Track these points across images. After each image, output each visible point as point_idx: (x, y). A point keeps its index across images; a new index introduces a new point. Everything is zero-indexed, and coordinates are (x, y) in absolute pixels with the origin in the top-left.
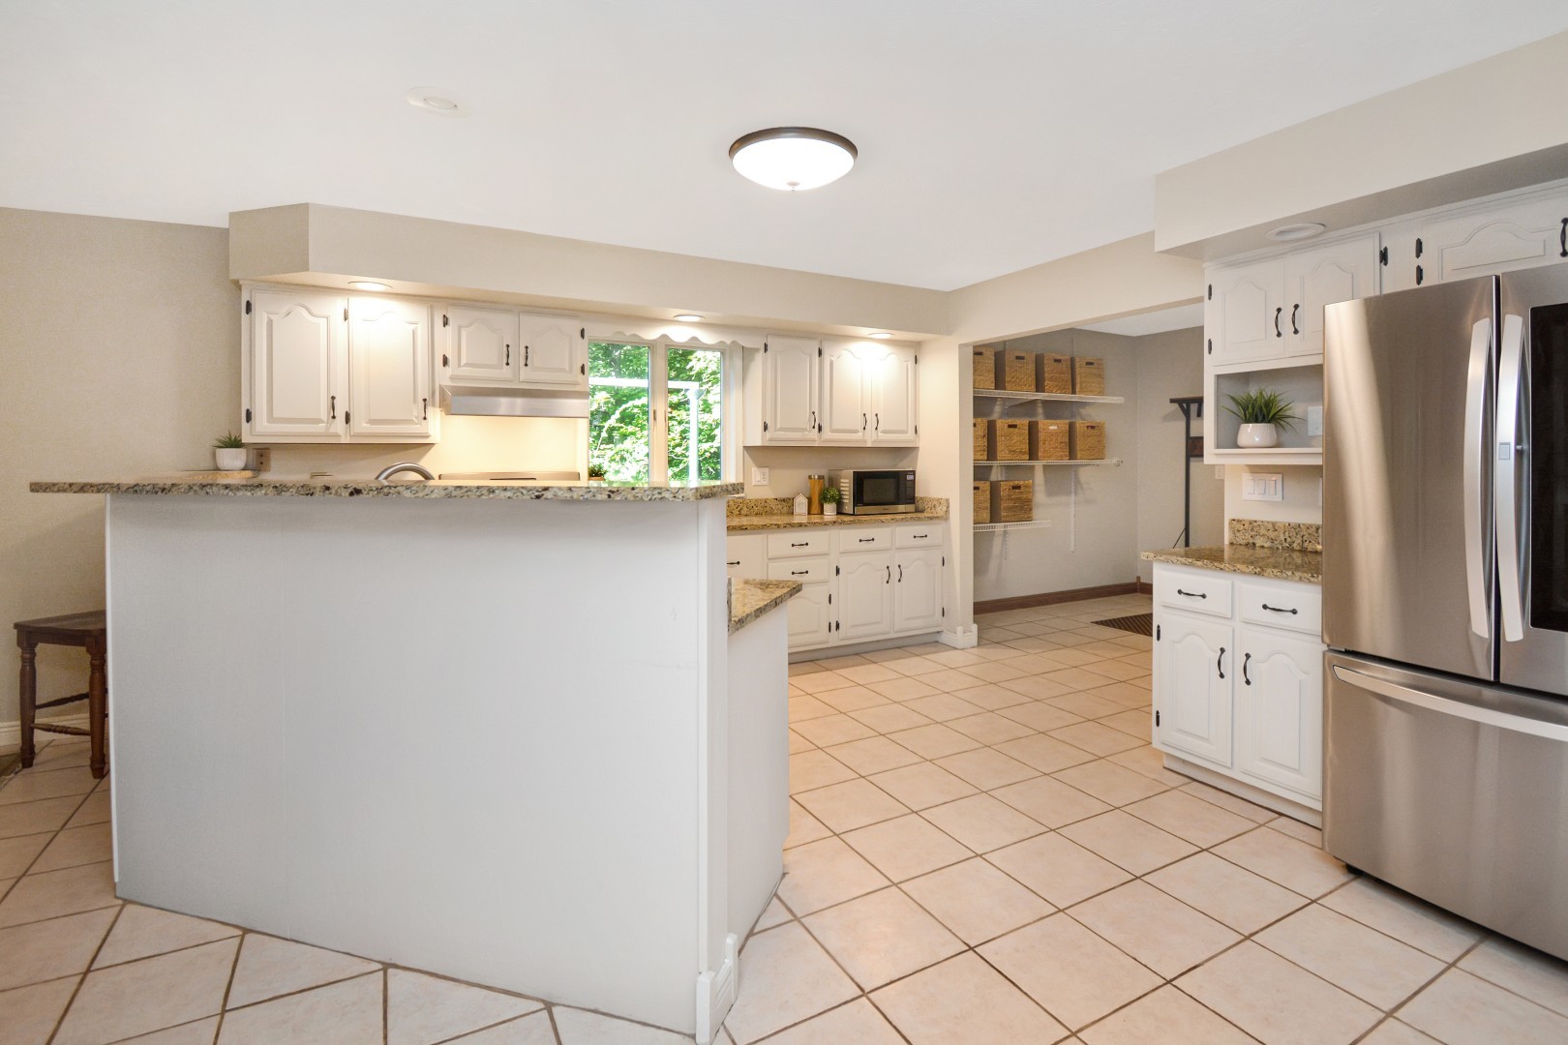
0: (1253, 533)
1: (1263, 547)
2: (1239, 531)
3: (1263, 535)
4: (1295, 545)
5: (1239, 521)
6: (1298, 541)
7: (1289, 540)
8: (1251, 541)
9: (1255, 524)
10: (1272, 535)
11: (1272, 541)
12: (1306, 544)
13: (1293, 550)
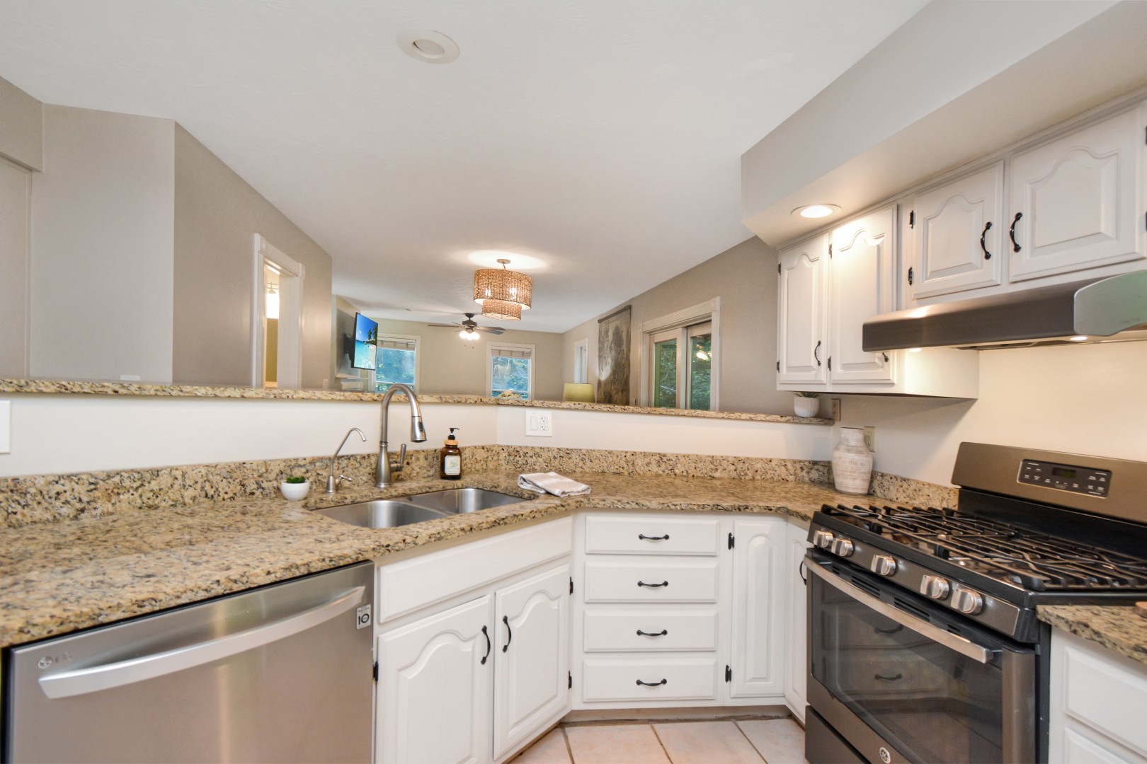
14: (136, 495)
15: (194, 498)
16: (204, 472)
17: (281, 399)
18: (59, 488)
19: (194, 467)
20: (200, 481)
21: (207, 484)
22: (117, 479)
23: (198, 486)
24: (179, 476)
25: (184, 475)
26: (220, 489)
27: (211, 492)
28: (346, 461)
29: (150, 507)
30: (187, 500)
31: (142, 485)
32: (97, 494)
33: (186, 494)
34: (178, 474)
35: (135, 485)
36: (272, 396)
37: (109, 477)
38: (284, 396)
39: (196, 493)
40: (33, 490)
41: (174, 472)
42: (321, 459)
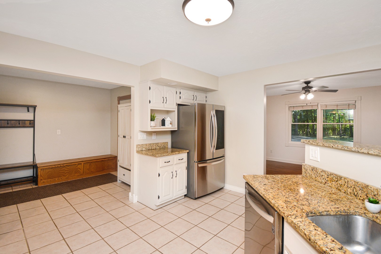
0: (142, 147)
1: (144, 150)
2: (139, 147)
3: (144, 147)
4: (150, 148)
5: (139, 145)
6: (151, 147)
7: (149, 147)
8: (142, 149)
9: (143, 145)
10: (146, 147)
11: (146, 148)
12: (152, 148)
13: (150, 150)
14: (336, 184)
15: (350, 193)
16: (354, 184)
18: (322, 174)
19: (351, 180)
20: (353, 187)
21: (355, 189)
22: (332, 176)
23: (352, 188)
24: (347, 181)
25: (348, 182)
26: (359, 194)
27: (356, 193)
29: (339, 190)
30: (348, 193)
31: (337, 181)
32: (329, 179)
33: (348, 190)
34: (346, 181)
35: (336, 180)
37: (331, 175)
39: (351, 191)
40: (319, 173)
41: (345, 180)
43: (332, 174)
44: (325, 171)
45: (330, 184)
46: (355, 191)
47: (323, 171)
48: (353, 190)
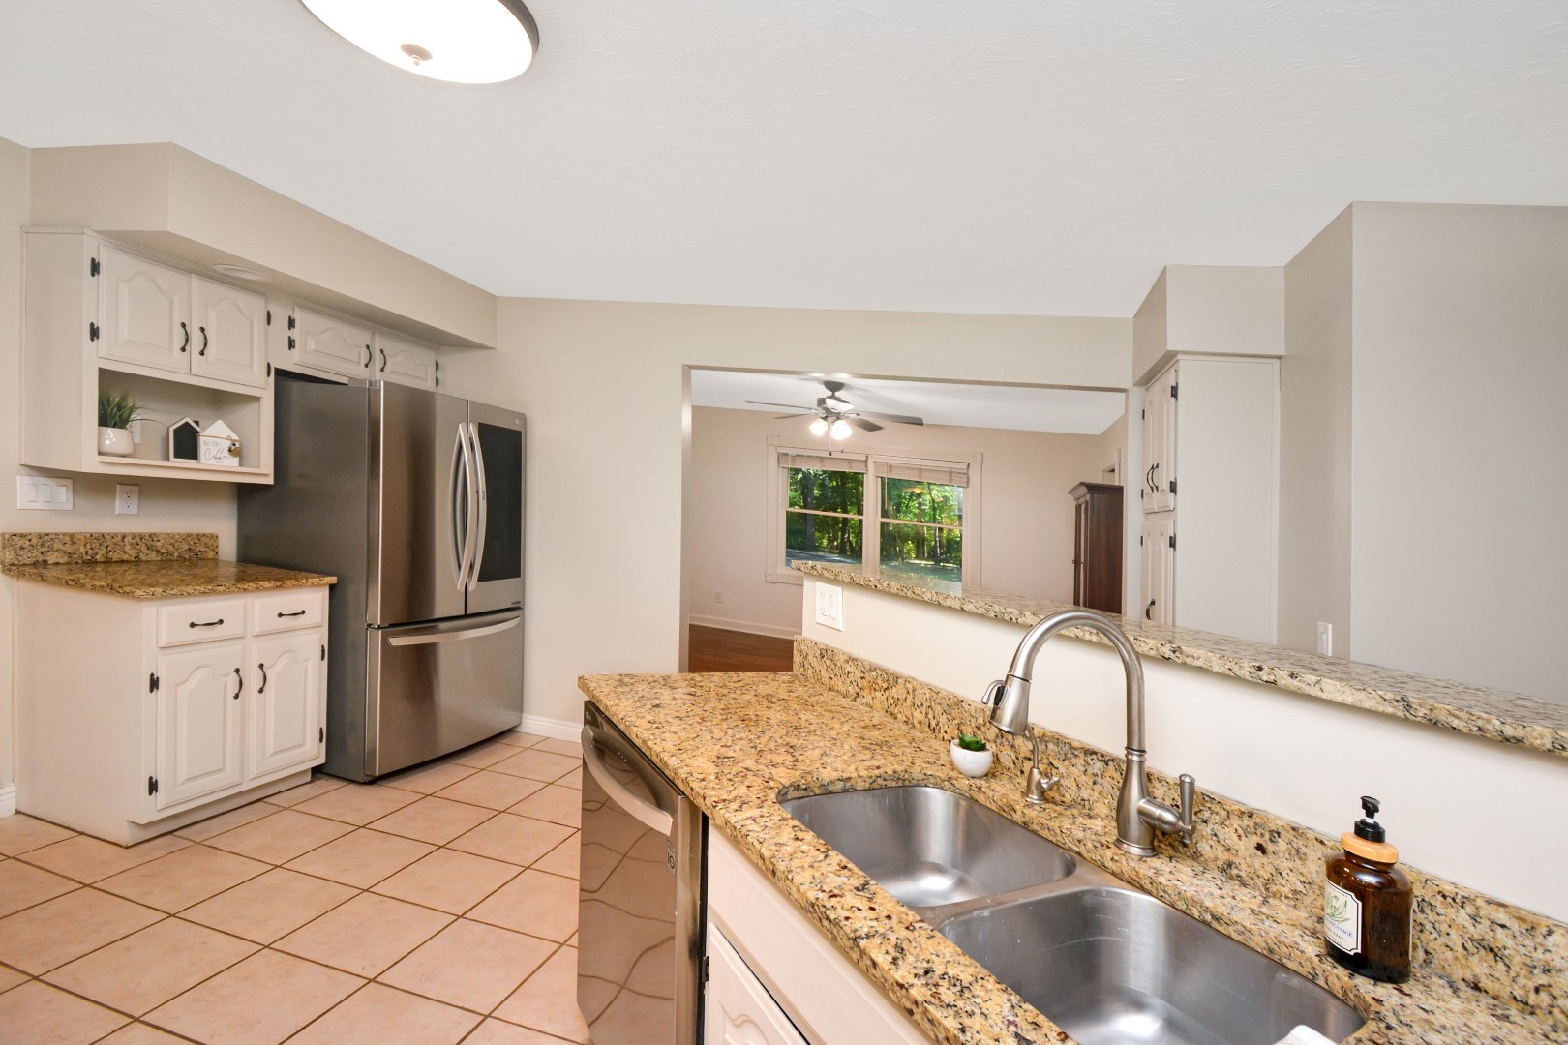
0: (43, 549)
1: (57, 564)
2: (22, 548)
3: (58, 550)
4: (98, 557)
5: (22, 536)
6: (102, 552)
7: (90, 552)
8: (41, 558)
9: (46, 538)
10: (69, 548)
11: (70, 555)
12: (111, 554)
13: (96, 562)
14: (885, 696)
15: (920, 722)
16: (928, 695)
17: (1003, 621)
18: (848, 668)
19: (922, 685)
20: (926, 705)
21: (930, 712)
22: (874, 674)
23: (924, 709)
24: (912, 687)
25: (914, 690)
26: (941, 724)
27: (933, 725)
28: (1100, 765)
29: (892, 714)
30: (916, 723)
31: (887, 688)
32: (865, 683)
33: (915, 714)
34: (909, 686)
35: (885, 685)
36: (993, 615)
37: (870, 671)
38: (1007, 618)
39: (922, 717)
40: (839, 665)
42: (1058, 740)
43: (875, 669)
44: (856, 660)
45: (868, 699)
46: (930, 716)
47: (851, 659)
48: (927, 714)
